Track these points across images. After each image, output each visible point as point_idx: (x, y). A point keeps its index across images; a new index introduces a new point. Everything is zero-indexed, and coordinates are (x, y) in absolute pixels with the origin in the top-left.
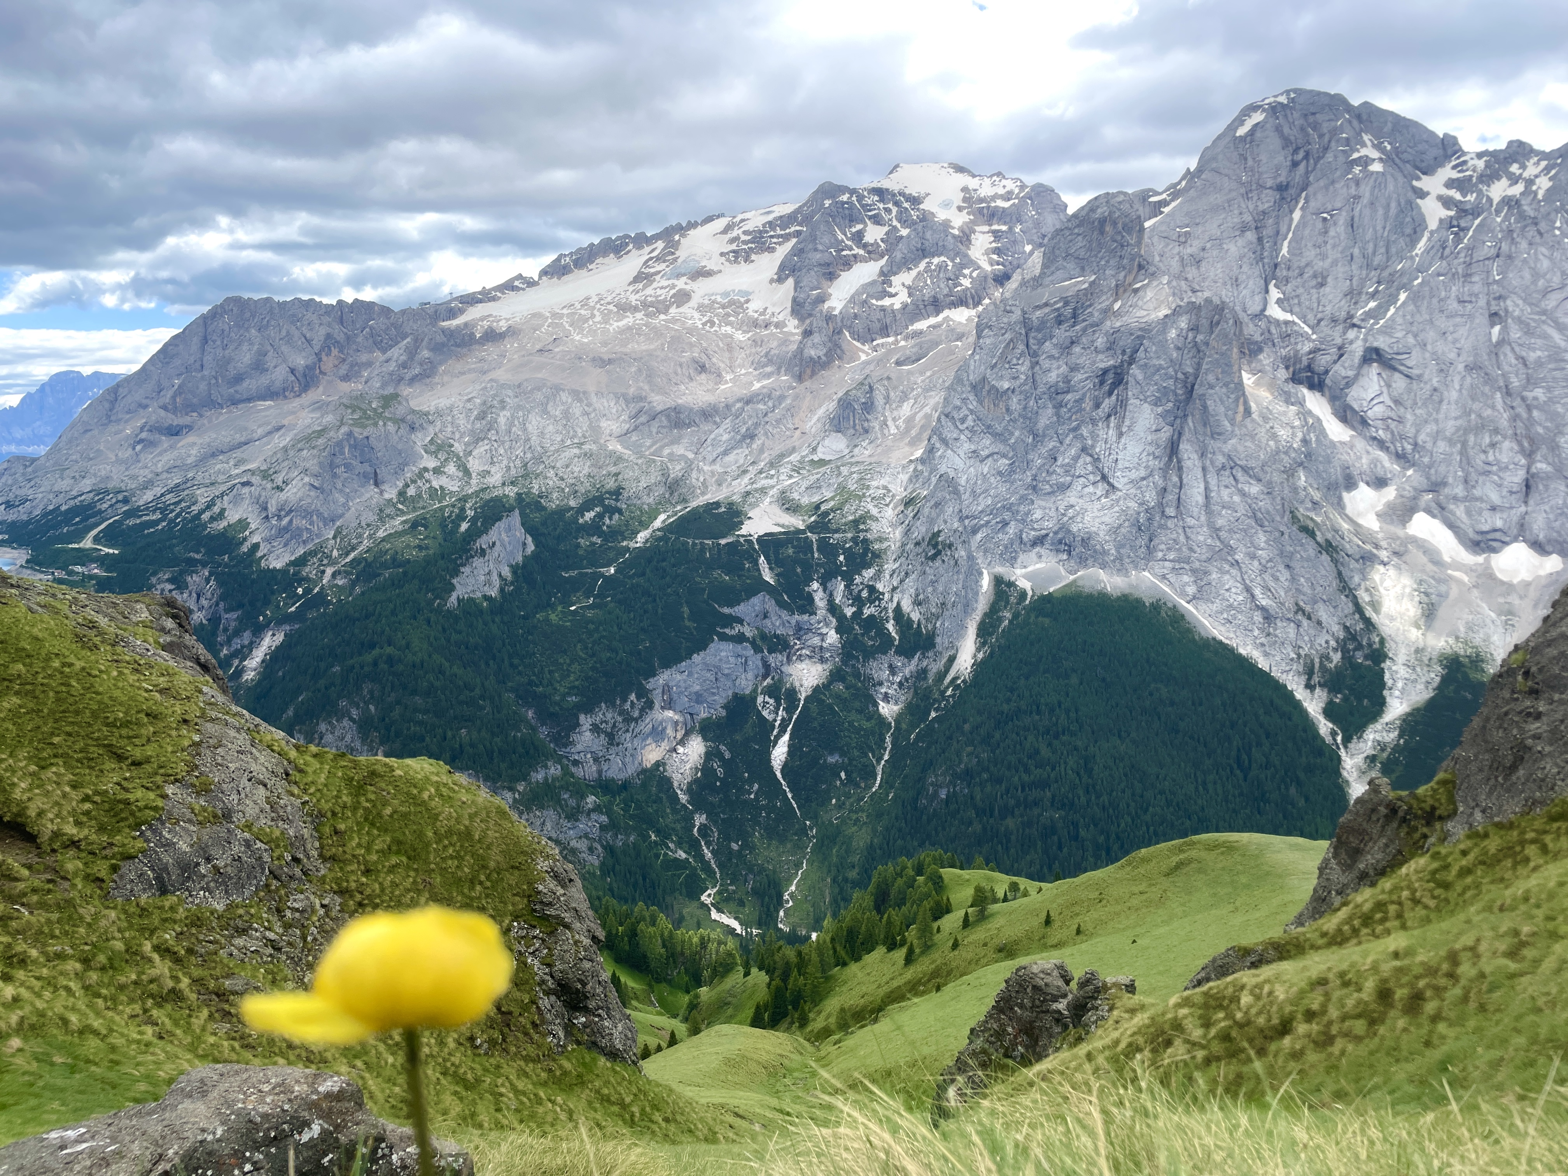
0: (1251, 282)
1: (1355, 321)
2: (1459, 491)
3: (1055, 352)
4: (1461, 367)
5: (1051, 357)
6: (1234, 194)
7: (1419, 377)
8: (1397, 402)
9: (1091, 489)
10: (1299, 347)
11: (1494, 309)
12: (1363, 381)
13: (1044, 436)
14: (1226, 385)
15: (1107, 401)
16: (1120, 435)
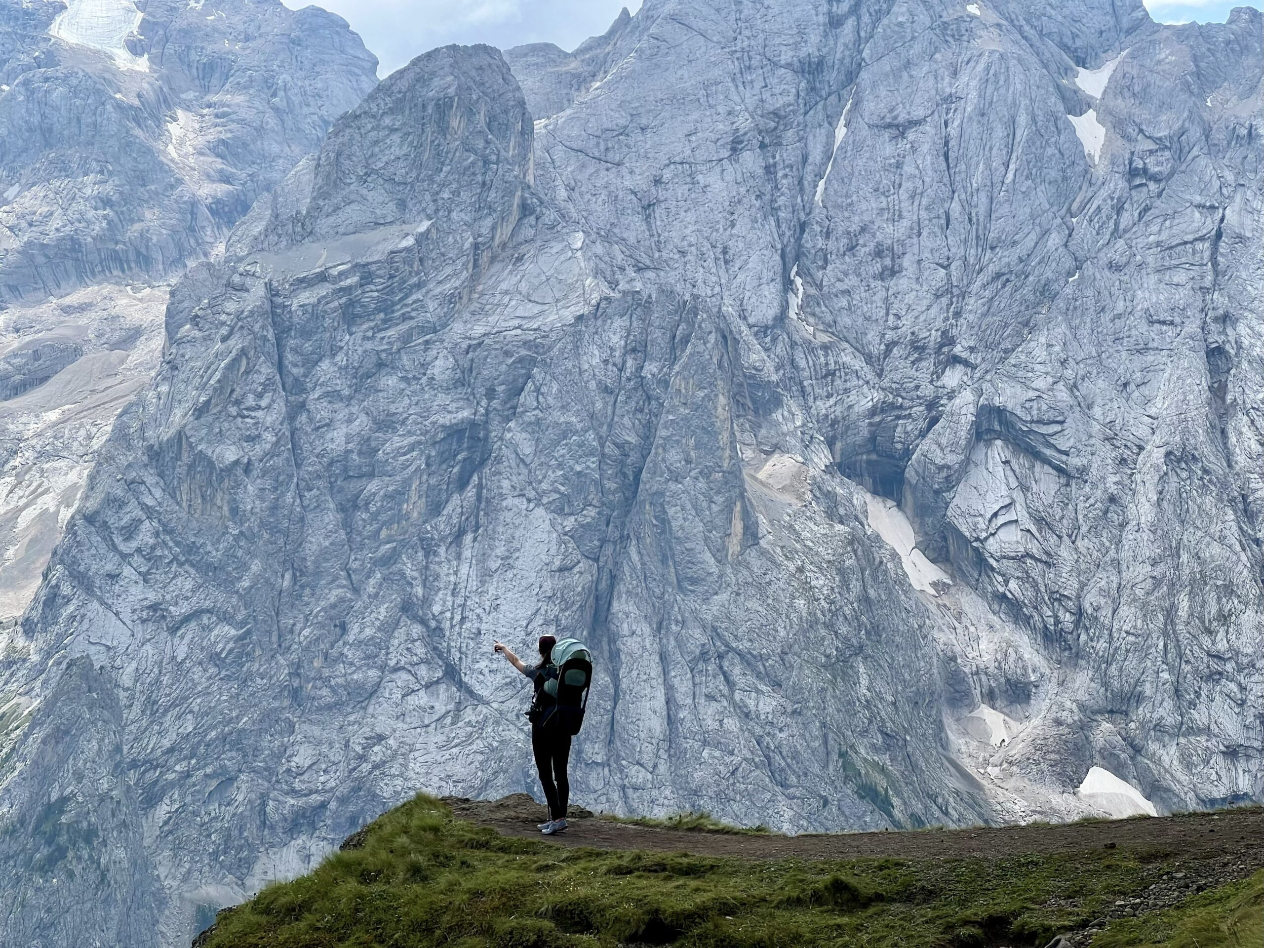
0: (754, 258)
1: (958, 350)
2: (1166, 712)
3: (342, 385)
4: (1158, 455)
5: (333, 396)
6: (716, 73)
7: (1083, 471)
8: (1041, 521)
9: (422, 699)
10: (853, 397)
11: (1215, 339)
12: (977, 475)
13: (318, 574)
14: (706, 474)
15: (456, 499)
16: (486, 575)
